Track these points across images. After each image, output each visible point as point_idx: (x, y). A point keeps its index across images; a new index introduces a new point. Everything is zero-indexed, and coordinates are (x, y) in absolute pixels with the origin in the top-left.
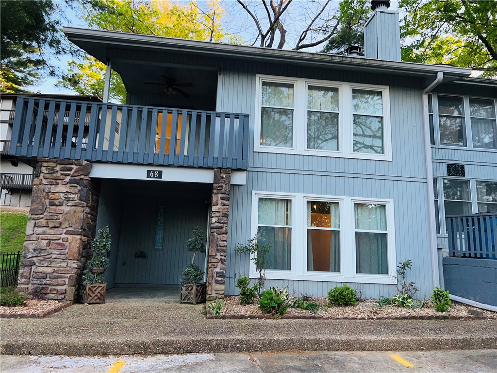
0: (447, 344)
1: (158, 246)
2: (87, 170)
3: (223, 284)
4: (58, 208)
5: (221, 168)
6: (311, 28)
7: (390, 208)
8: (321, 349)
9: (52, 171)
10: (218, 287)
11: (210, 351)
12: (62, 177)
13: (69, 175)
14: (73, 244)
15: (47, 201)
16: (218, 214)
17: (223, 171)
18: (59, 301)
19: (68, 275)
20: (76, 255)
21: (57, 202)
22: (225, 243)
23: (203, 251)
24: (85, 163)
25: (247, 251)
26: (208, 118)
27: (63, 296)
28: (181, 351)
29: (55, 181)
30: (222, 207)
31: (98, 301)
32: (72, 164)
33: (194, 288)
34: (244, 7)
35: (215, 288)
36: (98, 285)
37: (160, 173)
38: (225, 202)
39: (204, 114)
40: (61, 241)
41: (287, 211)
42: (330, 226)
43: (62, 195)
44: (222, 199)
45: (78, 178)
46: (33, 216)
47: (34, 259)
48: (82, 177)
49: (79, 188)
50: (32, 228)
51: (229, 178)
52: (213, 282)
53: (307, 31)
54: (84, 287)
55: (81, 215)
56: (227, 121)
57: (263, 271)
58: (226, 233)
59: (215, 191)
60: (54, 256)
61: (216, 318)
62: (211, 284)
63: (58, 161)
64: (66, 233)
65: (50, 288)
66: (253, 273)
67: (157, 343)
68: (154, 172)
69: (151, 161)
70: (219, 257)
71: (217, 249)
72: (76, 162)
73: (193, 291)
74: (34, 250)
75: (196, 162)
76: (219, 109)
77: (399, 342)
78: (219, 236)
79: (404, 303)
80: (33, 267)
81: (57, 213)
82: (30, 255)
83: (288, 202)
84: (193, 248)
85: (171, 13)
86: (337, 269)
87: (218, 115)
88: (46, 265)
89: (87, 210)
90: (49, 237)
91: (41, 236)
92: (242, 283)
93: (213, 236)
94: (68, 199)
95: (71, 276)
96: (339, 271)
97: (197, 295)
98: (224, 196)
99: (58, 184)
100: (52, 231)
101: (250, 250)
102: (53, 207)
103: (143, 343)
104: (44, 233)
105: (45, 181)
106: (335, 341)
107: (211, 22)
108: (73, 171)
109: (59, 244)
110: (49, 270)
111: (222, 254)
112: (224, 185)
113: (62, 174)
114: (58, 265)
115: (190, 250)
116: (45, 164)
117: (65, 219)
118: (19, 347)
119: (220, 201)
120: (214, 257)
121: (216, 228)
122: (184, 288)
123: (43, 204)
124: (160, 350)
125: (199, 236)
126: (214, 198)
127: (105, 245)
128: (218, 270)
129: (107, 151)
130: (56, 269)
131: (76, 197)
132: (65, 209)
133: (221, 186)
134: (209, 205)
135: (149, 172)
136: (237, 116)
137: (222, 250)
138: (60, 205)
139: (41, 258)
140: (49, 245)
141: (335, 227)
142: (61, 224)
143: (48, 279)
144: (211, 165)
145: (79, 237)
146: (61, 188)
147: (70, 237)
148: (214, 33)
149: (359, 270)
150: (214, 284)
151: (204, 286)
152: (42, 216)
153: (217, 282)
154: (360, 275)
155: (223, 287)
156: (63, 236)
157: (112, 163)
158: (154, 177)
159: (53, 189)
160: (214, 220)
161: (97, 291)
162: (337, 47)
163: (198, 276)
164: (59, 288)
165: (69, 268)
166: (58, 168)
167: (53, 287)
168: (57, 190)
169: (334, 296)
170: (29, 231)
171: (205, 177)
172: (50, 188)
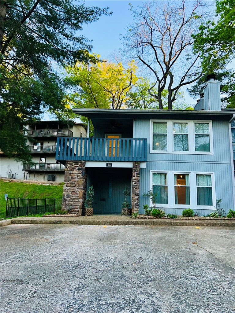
0: (218, 224)
1: (110, 195)
2: (84, 164)
3: (138, 208)
4: (74, 179)
5: (135, 161)
6: (187, 74)
7: (213, 176)
8: (171, 225)
9: (71, 165)
10: (136, 209)
11: (133, 224)
12: (75, 167)
13: (78, 166)
14: (80, 193)
15: (70, 177)
16: (135, 180)
17: (137, 162)
18: (77, 214)
19: (79, 205)
20: (82, 197)
21: (74, 177)
22: (139, 192)
23: (130, 195)
24: (83, 161)
25: (148, 196)
26: (130, 141)
27: (78, 212)
28: (124, 224)
29: (73, 169)
30: (137, 177)
31: (90, 215)
32: (78, 162)
33: (127, 210)
34: (148, 66)
35: (135, 210)
36: (90, 208)
37: (111, 164)
38: (138, 175)
39: (128, 139)
40: (76, 192)
41: (166, 179)
42: (185, 185)
43: (75, 174)
44: (136, 174)
45: (81, 167)
46: (65, 183)
47: (67, 199)
48: (83, 167)
49: (82, 171)
50: (65, 187)
51: (139, 165)
52: (134, 207)
53: (185, 76)
54: (85, 209)
55: (83, 182)
56: (138, 141)
57: (155, 204)
58: (139, 188)
59: (133, 171)
60: (74, 198)
61: (136, 218)
62: (133, 208)
63: (74, 161)
64: (78, 189)
65: (73, 209)
66: (151, 205)
67: (116, 222)
68: (109, 164)
69: (108, 160)
70: (136, 197)
71: (135, 195)
72: (80, 161)
73: (126, 211)
74: (67, 195)
75: (125, 159)
76: (134, 137)
77: (200, 223)
78: (136, 189)
79: (215, 216)
80: (67, 202)
81: (74, 181)
82: (65, 197)
83: (166, 174)
84: (126, 194)
85: (108, 71)
86: (189, 203)
87: (134, 139)
88: (71, 201)
89: (85, 180)
90: (72, 190)
91: (69, 190)
92: (146, 207)
93: (134, 189)
94: (78, 176)
95: (80, 205)
96: (190, 204)
97: (128, 213)
98: (137, 173)
99: (74, 170)
100: (73, 188)
101: (149, 195)
102: (73, 179)
103: (112, 222)
104: (70, 189)
105: (69, 169)
106: (176, 223)
107: (130, 74)
108: (79, 165)
109: (75, 193)
110: (72, 203)
111: (137, 196)
112: (137, 168)
113: (75, 166)
114: (76, 201)
115: (125, 195)
116: (69, 163)
117: (77, 184)
118: (74, 222)
119: (136, 175)
120: (134, 197)
121: (135, 186)
122: (123, 210)
123: (69, 178)
124: (117, 223)
125: (128, 189)
126: (133, 174)
127: (92, 193)
128: (136, 203)
129: (91, 157)
130: (75, 202)
131: (80, 175)
132: (77, 179)
133: (136, 169)
134: (132, 177)
135: (107, 164)
136: (142, 139)
137: (138, 195)
138: (75, 178)
139: (69, 198)
140: (72, 193)
141: (188, 185)
142: (76, 185)
143: (72, 206)
144: (131, 160)
145: (82, 190)
146: (75, 172)
147: (79, 190)
148: (132, 80)
149: (199, 204)
150: (134, 208)
151: (131, 209)
152: (69, 182)
153: (136, 207)
154: (199, 206)
155: (138, 209)
156: (77, 190)
157: (93, 161)
158: (109, 166)
159: (72, 172)
160: (133, 183)
161: (90, 211)
162: (205, 82)
163: (128, 205)
164: (76, 209)
165: (79, 202)
166: (73, 164)
167: (74, 209)
168: (74, 172)
169: (184, 213)
170: (64, 188)
171: (129, 165)
172: (71, 172)
